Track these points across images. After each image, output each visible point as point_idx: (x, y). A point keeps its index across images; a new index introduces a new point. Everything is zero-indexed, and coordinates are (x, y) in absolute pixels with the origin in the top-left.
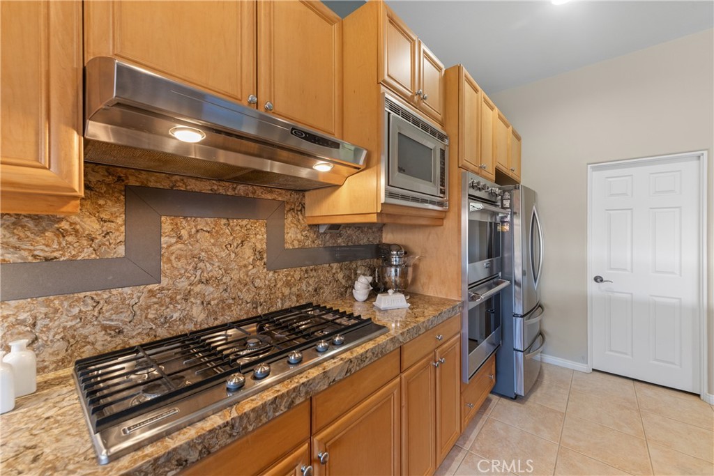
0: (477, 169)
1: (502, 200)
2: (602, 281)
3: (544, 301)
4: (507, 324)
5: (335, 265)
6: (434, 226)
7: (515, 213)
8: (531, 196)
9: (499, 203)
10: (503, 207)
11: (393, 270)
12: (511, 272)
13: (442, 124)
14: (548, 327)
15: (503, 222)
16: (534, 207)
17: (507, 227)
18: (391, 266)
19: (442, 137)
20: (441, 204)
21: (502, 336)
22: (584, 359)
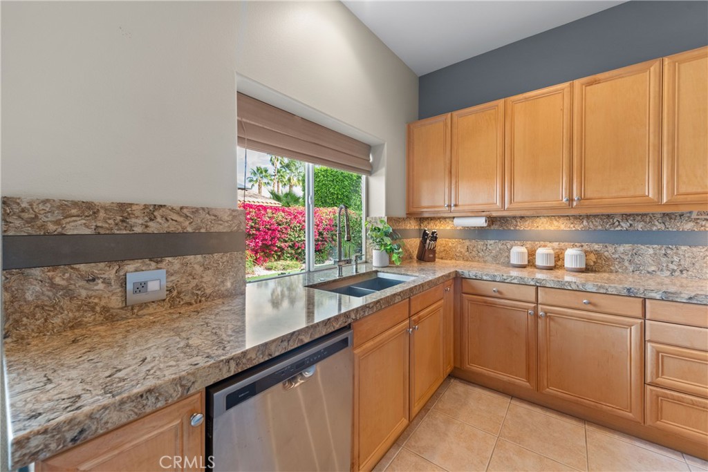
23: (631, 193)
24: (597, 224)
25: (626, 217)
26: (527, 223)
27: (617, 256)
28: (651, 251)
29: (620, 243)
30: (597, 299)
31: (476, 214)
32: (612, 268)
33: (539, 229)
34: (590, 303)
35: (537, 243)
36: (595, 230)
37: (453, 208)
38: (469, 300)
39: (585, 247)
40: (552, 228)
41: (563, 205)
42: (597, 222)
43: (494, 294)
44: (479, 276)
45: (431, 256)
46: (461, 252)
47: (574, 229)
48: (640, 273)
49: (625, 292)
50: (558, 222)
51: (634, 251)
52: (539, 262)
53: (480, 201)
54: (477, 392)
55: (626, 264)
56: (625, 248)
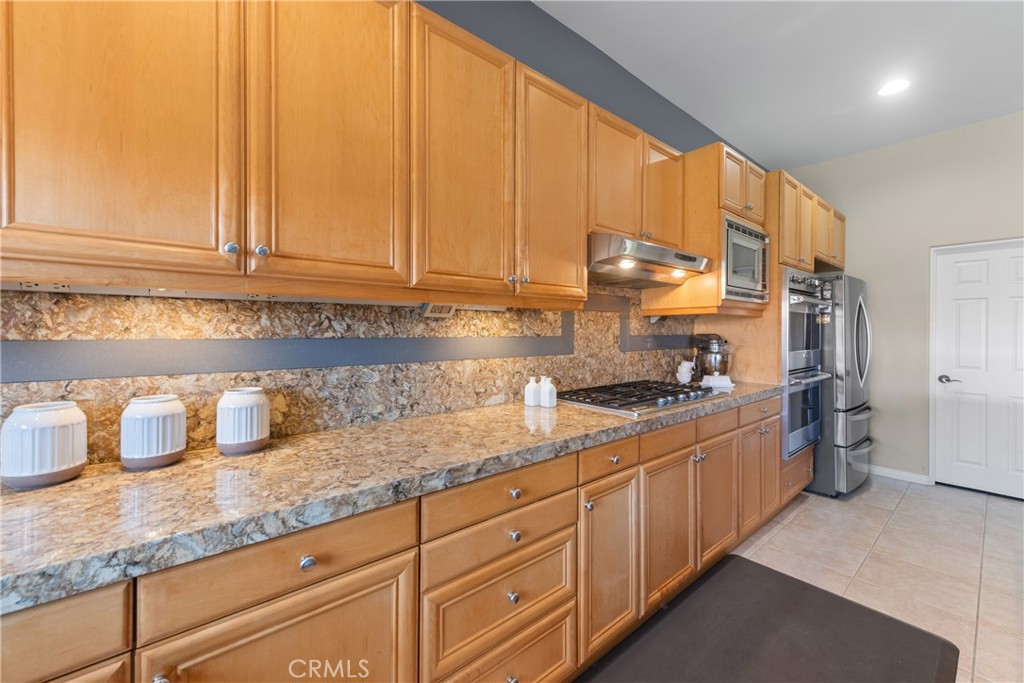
0: (795, 263)
1: (822, 291)
2: (948, 380)
3: (872, 404)
4: (827, 418)
5: (660, 352)
6: (752, 317)
7: (837, 304)
8: (857, 286)
9: (819, 295)
10: (823, 299)
11: (713, 356)
12: (833, 366)
13: (763, 225)
14: (877, 432)
15: (823, 314)
16: (860, 298)
17: (827, 319)
18: (712, 353)
19: (763, 238)
20: (762, 298)
21: (820, 430)
22: (925, 470)
23: (367, 257)
24: (289, 323)
25: (342, 309)
26: (84, 317)
27: (327, 393)
28: (377, 377)
29: (331, 366)
32: (318, 421)
33: (134, 334)
35: (123, 382)
36: (286, 338)
39: (266, 381)
40: (177, 335)
41: (219, 264)
42: (288, 318)
47: (238, 336)
48: (362, 422)
49: (390, 495)
50: (193, 314)
51: (354, 380)
52: (133, 448)
55: (342, 407)
56: (338, 375)
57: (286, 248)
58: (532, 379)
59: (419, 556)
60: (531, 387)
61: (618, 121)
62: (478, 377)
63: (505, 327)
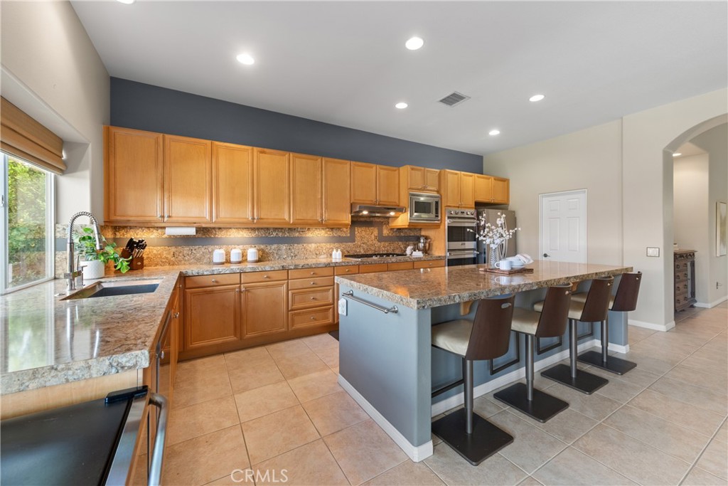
0: (457, 206)
2: (547, 256)
5: (400, 242)
6: (436, 228)
11: (422, 244)
13: (438, 191)
20: (437, 221)
24: (262, 233)
25: (275, 229)
26: (223, 233)
27: (271, 251)
28: (285, 248)
29: (272, 244)
30: (270, 274)
31: (187, 224)
32: (269, 258)
33: (231, 236)
34: (267, 277)
36: (262, 237)
37: (166, 219)
38: (191, 293)
39: (257, 247)
40: (239, 236)
41: (249, 221)
43: (212, 284)
44: (201, 273)
45: (139, 263)
46: (167, 258)
47: (251, 236)
49: (281, 268)
51: (278, 248)
52: (233, 258)
53: (193, 215)
54: (199, 361)
55: (275, 255)
56: (274, 246)
57: (262, 217)
58: (335, 250)
59: (288, 283)
60: (334, 251)
61: (364, 164)
62: (317, 249)
63: (326, 233)
